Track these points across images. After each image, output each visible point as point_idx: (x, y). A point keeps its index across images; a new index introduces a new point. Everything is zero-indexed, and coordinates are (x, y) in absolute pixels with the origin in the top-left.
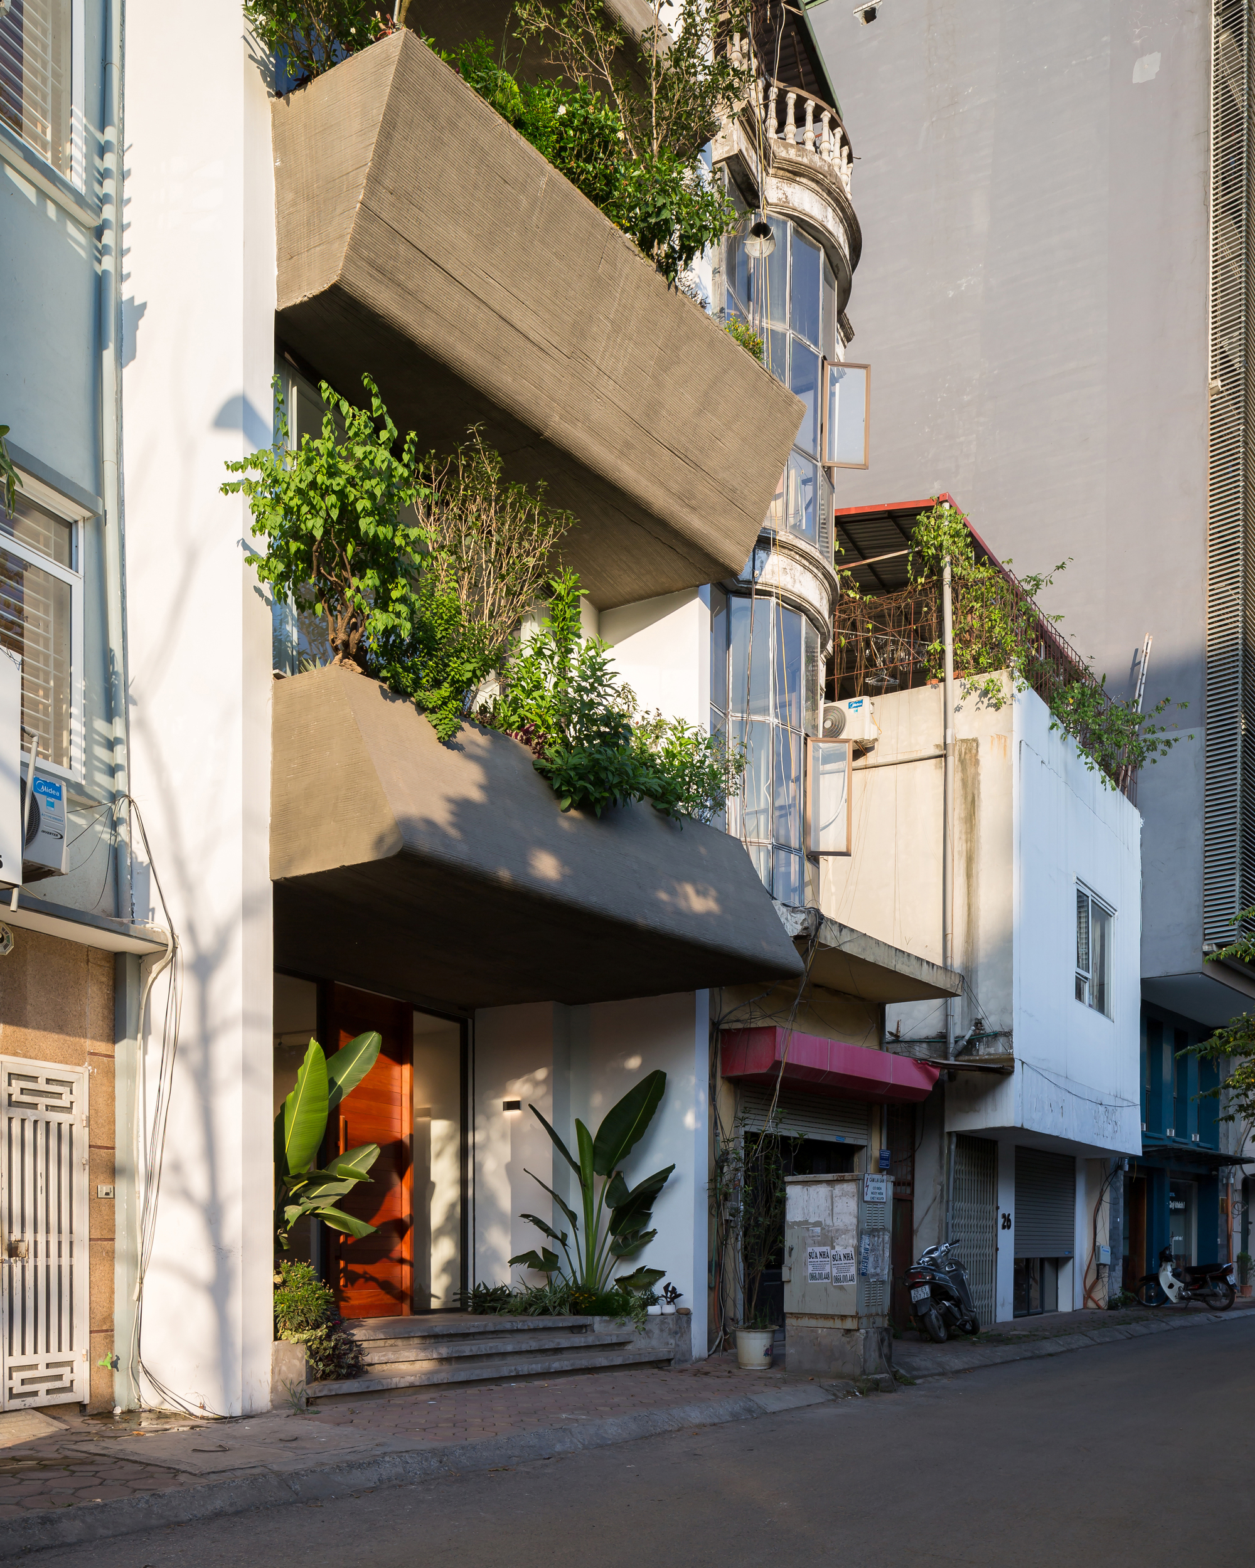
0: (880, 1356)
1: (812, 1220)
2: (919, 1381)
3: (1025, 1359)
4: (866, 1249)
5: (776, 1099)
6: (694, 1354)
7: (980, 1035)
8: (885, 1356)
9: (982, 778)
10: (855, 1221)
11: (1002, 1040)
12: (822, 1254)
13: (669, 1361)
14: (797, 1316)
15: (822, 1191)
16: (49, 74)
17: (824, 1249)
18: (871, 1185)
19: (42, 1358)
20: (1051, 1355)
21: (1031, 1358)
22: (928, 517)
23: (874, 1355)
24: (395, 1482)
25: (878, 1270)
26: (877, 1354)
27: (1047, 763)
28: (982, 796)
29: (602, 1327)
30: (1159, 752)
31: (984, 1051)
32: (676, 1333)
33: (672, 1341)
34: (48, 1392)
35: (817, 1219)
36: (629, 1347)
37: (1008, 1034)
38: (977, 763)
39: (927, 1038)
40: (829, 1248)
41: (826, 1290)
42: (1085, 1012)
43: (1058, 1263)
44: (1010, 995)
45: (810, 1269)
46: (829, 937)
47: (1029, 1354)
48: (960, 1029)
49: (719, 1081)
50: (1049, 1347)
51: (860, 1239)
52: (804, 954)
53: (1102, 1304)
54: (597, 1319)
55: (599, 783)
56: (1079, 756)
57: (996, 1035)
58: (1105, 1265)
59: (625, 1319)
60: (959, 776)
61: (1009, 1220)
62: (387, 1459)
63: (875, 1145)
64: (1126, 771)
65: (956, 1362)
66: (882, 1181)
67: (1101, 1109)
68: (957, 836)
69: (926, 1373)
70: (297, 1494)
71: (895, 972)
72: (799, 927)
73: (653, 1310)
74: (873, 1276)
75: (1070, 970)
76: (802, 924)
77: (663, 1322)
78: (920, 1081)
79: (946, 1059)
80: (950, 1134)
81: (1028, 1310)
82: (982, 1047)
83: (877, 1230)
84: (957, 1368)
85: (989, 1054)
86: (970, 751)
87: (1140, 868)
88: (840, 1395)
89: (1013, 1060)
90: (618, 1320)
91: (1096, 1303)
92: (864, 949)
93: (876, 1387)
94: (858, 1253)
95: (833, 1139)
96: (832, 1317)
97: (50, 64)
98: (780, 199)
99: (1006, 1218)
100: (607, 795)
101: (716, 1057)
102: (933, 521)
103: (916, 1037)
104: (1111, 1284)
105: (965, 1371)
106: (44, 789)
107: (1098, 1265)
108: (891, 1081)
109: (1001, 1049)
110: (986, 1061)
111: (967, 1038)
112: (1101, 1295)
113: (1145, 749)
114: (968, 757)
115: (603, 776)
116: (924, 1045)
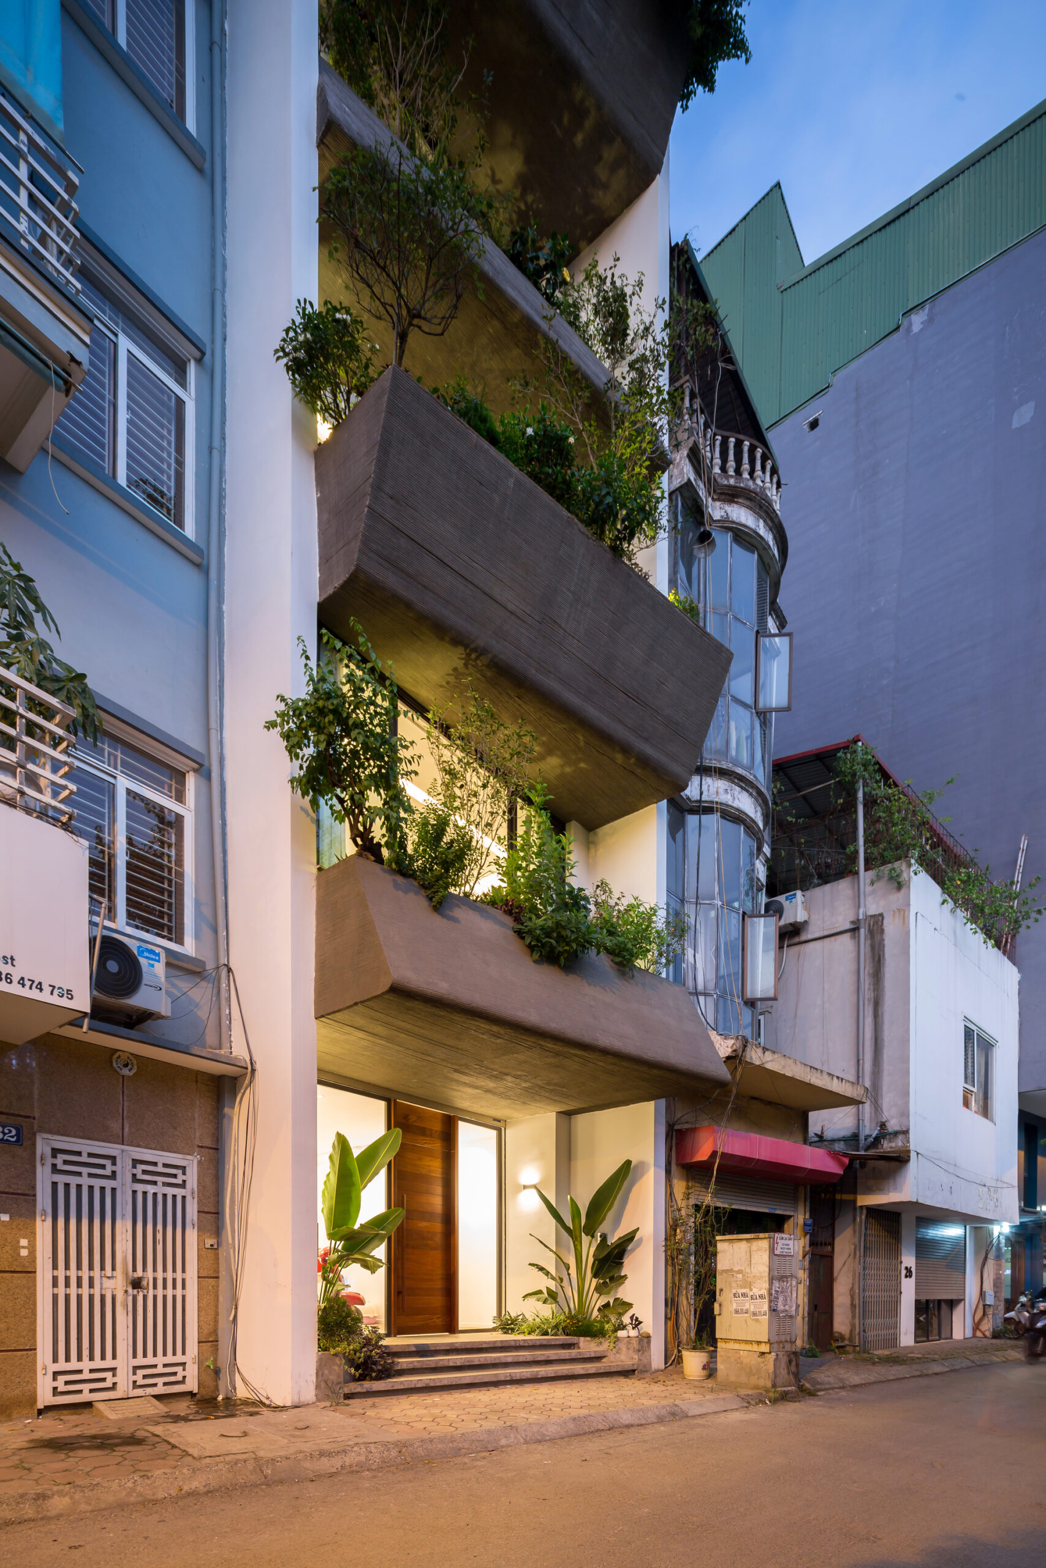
0: (789, 1373)
1: (736, 1269)
2: (819, 1393)
3: (914, 1377)
4: (776, 1291)
5: (714, 1179)
6: (653, 1366)
7: (883, 1132)
8: (793, 1373)
9: (886, 942)
10: (767, 1269)
11: (901, 1137)
12: (744, 1295)
13: (634, 1371)
14: (726, 1340)
15: (744, 1245)
16: (172, 461)
17: (744, 1291)
18: (781, 1242)
19: (160, 1360)
20: (936, 1374)
21: (919, 1376)
22: (845, 753)
23: (783, 1372)
24: (355, 1468)
25: (787, 1308)
26: (786, 1371)
27: (938, 929)
28: (887, 956)
29: (587, 1346)
30: (1032, 920)
31: (887, 1146)
32: (639, 1351)
33: (636, 1357)
34: (165, 1384)
35: (739, 1268)
36: (604, 1360)
37: (906, 1132)
38: (882, 931)
39: (844, 1137)
40: (748, 1290)
41: (746, 1321)
42: (972, 1118)
43: (952, 1304)
44: (907, 1103)
45: (735, 1306)
46: (754, 1057)
47: (918, 1373)
48: (869, 1129)
49: (674, 1167)
50: (937, 1368)
51: (771, 1283)
52: (733, 1072)
53: (988, 1334)
54: (582, 1339)
55: (561, 939)
56: (965, 924)
57: (896, 1134)
58: (989, 1306)
59: (602, 1340)
60: (869, 942)
61: (911, 1272)
62: (355, 1449)
63: (801, 1216)
64: (1007, 942)
65: (855, 1378)
66: (790, 1239)
67: (985, 1189)
68: (867, 987)
69: (828, 1386)
70: (266, 1478)
71: (810, 1084)
72: (730, 1050)
73: (621, 1334)
74: (783, 1311)
75: (958, 1084)
76: (732, 1047)
77: (629, 1343)
78: (833, 1167)
79: (858, 1151)
80: (861, 1207)
81: (928, 1338)
82: (886, 1142)
83: (786, 1277)
84: (855, 1383)
85: (891, 1147)
86: (877, 923)
87: (1018, 1010)
88: (752, 1402)
89: (909, 1151)
90: (597, 1340)
91: (983, 1333)
92: (784, 1067)
93: (784, 1397)
94: (770, 1294)
95: (767, 1211)
96: (751, 1342)
97: (173, 453)
98: (722, 517)
99: (908, 1270)
100: (567, 948)
101: (671, 1150)
102: (849, 756)
103: (836, 1137)
104: (994, 1319)
105: (860, 1385)
106: (146, 954)
107: (984, 1306)
108: (809, 1166)
109: (900, 1144)
110: (889, 1152)
111: (874, 1136)
112: (987, 1326)
113: (1020, 918)
114: (875, 928)
115: (564, 933)
116: (842, 1142)
